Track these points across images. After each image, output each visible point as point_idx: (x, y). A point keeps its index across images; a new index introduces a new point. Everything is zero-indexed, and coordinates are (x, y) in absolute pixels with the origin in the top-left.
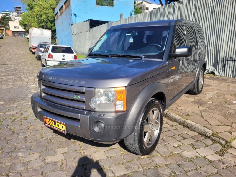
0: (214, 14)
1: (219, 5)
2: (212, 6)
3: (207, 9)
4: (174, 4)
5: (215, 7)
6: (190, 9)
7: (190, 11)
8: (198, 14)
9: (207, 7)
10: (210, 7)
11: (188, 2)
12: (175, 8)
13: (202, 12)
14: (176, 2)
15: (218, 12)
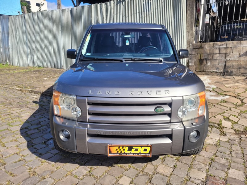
0: (142, 19)
1: (146, 12)
2: (140, 12)
3: (136, 14)
4: (101, 5)
5: (143, 13)
6: (119, 12)
7: (119, 14)
8: (127, 17)
9: (136, 12)
10: (138, 12)
11: (116, 5)
12: (103, 8)
13: (131, 16)
14: (102, 3)
15: (146, 18)
